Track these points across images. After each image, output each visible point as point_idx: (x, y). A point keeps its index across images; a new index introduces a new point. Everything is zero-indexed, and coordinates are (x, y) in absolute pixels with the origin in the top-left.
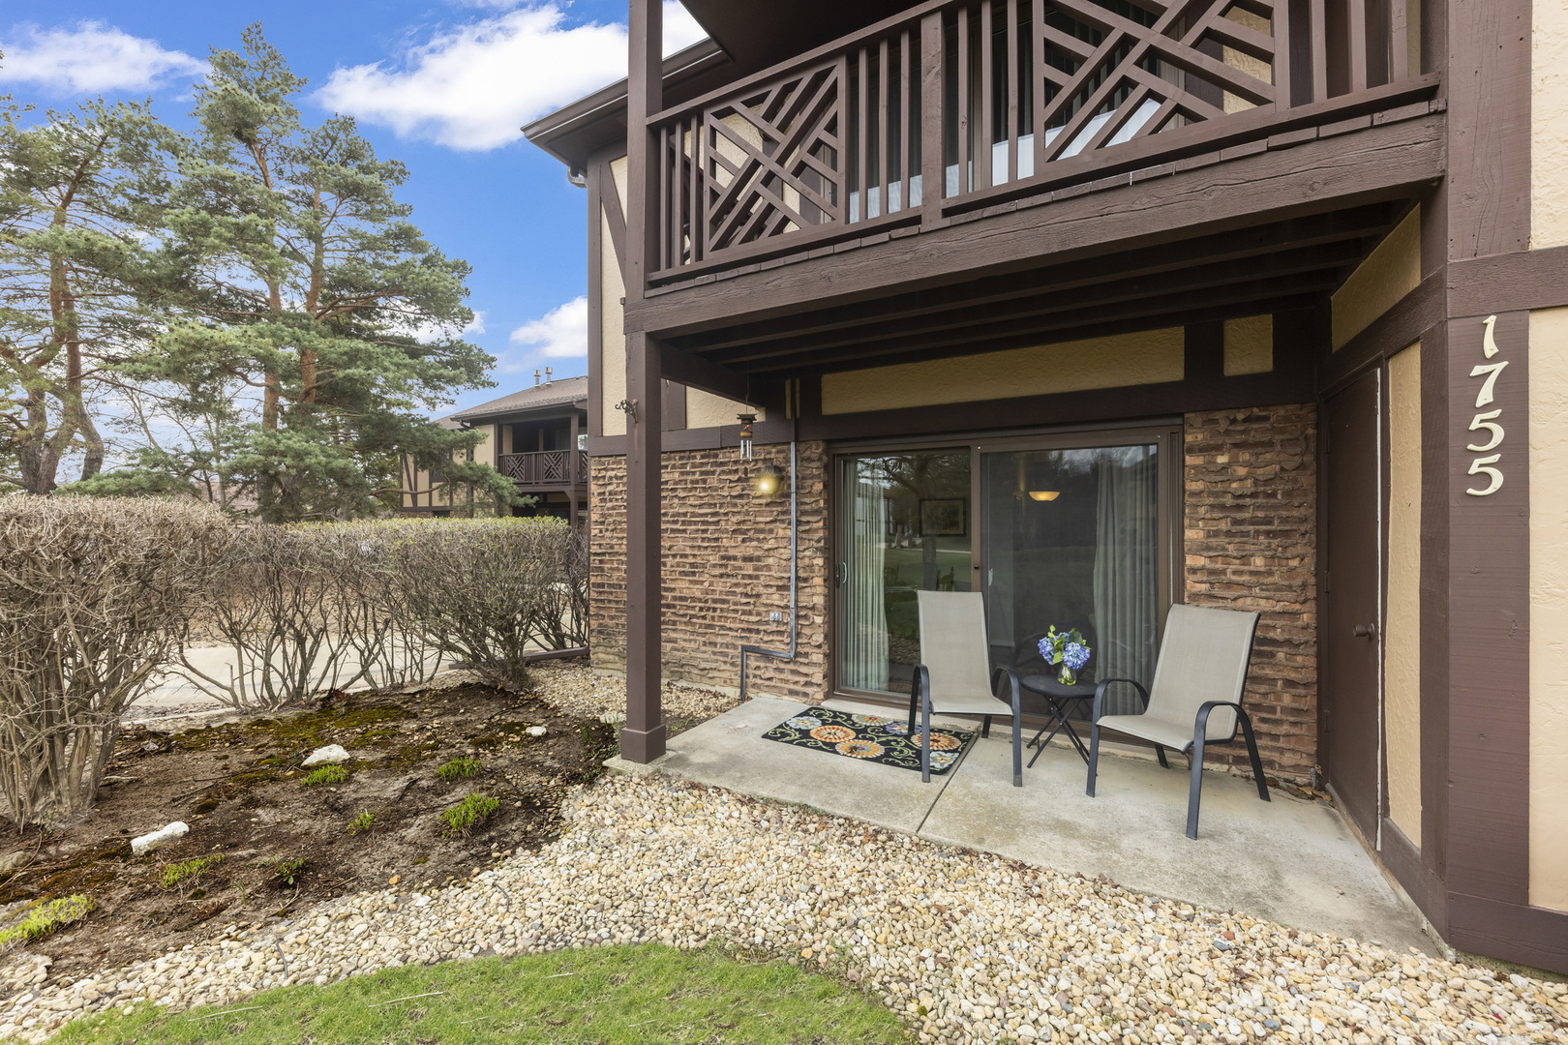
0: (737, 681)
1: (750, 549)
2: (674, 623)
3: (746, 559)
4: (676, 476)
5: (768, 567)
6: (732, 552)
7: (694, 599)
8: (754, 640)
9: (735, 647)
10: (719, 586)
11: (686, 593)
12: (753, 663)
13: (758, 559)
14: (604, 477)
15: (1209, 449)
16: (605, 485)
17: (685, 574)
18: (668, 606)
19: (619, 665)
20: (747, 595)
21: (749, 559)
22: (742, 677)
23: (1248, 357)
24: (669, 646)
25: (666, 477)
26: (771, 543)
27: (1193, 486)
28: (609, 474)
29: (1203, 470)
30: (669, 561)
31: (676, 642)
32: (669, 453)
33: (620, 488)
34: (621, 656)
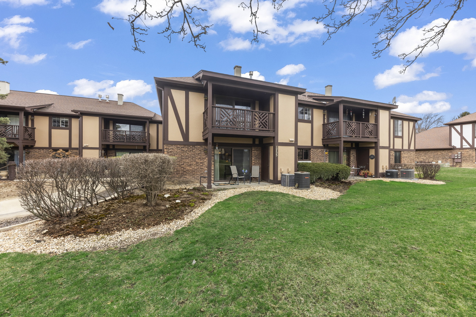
0: (199, 182)
1: (202, 161)
2: (186, 174)
3: (200, 163)
4: (187, 149)
5: (205, 164)
6: (198, 162)
7: (190, 170)
8: (202, 175)
9: (199, 177)
10: (195, 168)
11: (188, 169)
12: (202, 179)
13: (203, 163)
14: (168, 148)
15: (254, 151)
16: (169, 150)
17: (189, 166)
18: (185, 172)
19: (172, 184)
20: (201, 169)
21: (202, 163)
22: (200, 181)
23: (257, 142)
24: (185, 179)
25: (184, 149)
26: (205, 160)
27: (253, 154)
28: (170, 148)
29: (254, 152)
30: (185, 164)
31: (186, 177)
32: (185, 145)
33: (173, 151)
34: (173, 182)
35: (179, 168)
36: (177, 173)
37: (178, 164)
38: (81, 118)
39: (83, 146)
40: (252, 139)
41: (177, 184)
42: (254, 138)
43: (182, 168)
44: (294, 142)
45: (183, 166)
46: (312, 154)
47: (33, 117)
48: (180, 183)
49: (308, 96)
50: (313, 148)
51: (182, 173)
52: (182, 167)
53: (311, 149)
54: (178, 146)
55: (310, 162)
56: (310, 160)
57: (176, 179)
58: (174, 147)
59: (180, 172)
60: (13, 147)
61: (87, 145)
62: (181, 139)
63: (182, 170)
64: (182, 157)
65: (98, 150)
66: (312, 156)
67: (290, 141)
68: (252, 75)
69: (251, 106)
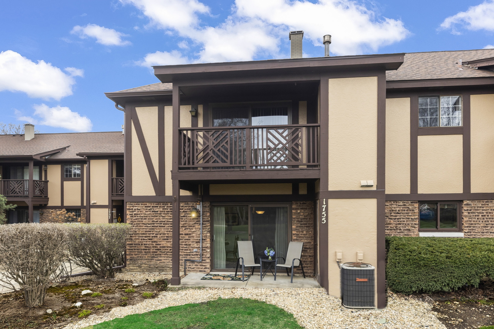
0: (183, 270)
1: (187, 232)
2: (160, 255)
3: (185, 234)
4: (161, 210)
5: (193, 237)
6: (181, 233)
7: (168, 247)
8: (188, 257)
9: (182, 260)
12: (188, 264)
13: (190, 234)
14: (132, 209)
15: (296, 209)
16: (133, 212)
17: (165, 239)
18: (158, 250)
19: (139, 270)
20: (186, 245)
21: (187, 234)
22: (185, 268)
23: (303, 191)
24: (158, 262)
25: (157, 210)
26: (194, 230)
27: (294, 217)
28: (134, 208)
29: (295, 213)
30: (159, 236)
31: (161, 260)
32: (159, 203)
33: (139, 213)
34: (140, 267)
35: (148, 243)
36: (145, 252)
37: (148, 235)
38: (88, 163)
39: (91, 204)
40: (290, 185)
41: (147, 271)
42: (295, 183)
43: (154, 244)
44: (374, 188)
45: (155, 239)
46: (465, 213)
47: (46, 167)
48: (150, 270)
49: (463, 63)
50: (472, 200)
51: (154, 252)
52: (155, 242)
53: (462, 201)
54: (148, 204)
55: (461, 235)
56: (460, 230)
57: (144, 261)
58: (140, 206)
59: (151, 251)
60: (16, 207)
61: (95, 202)
62: (151, 192)
63: (153, 247)
64: (154, 224)
65: (107, 209)
66: (465, 219)
67: (362, 186)
68: (330, 42)
69: (288, 114)
